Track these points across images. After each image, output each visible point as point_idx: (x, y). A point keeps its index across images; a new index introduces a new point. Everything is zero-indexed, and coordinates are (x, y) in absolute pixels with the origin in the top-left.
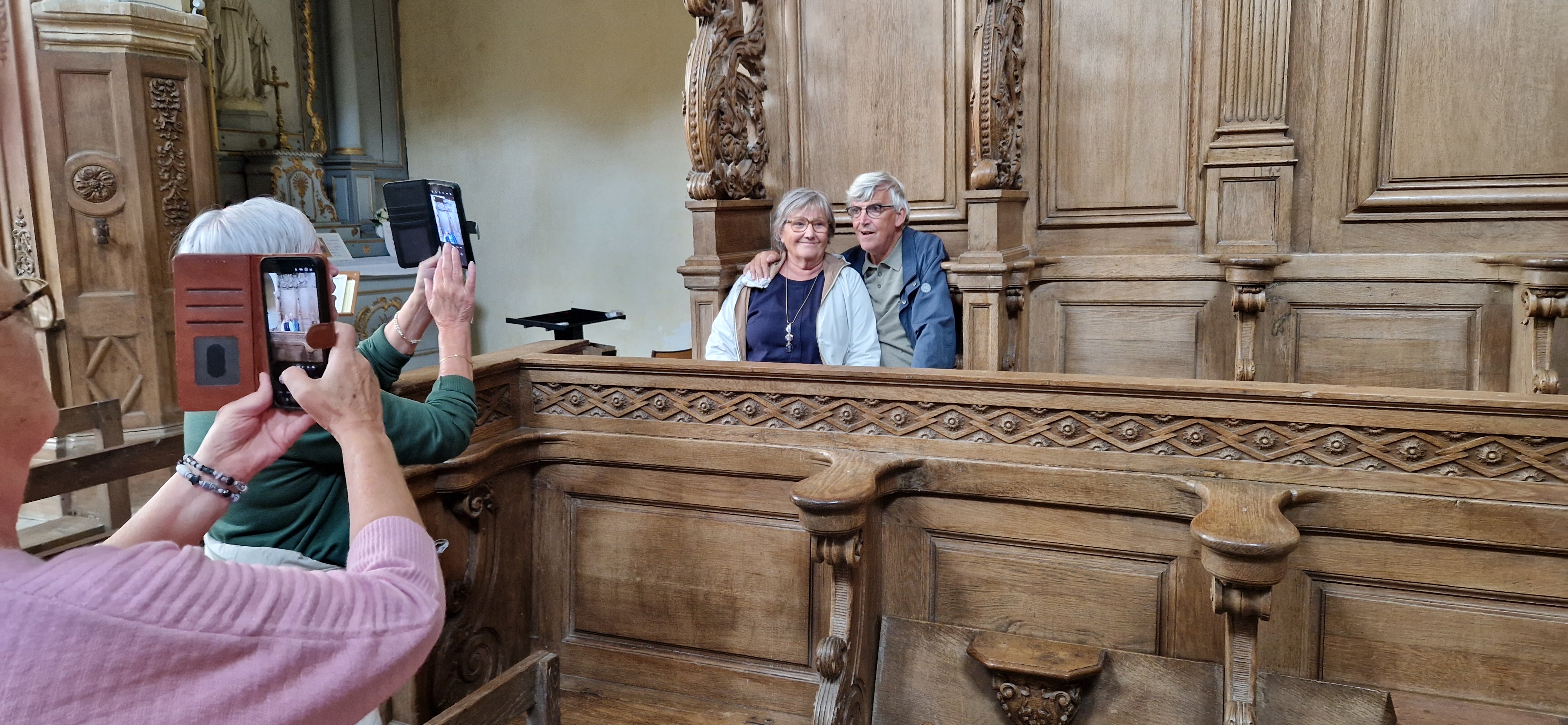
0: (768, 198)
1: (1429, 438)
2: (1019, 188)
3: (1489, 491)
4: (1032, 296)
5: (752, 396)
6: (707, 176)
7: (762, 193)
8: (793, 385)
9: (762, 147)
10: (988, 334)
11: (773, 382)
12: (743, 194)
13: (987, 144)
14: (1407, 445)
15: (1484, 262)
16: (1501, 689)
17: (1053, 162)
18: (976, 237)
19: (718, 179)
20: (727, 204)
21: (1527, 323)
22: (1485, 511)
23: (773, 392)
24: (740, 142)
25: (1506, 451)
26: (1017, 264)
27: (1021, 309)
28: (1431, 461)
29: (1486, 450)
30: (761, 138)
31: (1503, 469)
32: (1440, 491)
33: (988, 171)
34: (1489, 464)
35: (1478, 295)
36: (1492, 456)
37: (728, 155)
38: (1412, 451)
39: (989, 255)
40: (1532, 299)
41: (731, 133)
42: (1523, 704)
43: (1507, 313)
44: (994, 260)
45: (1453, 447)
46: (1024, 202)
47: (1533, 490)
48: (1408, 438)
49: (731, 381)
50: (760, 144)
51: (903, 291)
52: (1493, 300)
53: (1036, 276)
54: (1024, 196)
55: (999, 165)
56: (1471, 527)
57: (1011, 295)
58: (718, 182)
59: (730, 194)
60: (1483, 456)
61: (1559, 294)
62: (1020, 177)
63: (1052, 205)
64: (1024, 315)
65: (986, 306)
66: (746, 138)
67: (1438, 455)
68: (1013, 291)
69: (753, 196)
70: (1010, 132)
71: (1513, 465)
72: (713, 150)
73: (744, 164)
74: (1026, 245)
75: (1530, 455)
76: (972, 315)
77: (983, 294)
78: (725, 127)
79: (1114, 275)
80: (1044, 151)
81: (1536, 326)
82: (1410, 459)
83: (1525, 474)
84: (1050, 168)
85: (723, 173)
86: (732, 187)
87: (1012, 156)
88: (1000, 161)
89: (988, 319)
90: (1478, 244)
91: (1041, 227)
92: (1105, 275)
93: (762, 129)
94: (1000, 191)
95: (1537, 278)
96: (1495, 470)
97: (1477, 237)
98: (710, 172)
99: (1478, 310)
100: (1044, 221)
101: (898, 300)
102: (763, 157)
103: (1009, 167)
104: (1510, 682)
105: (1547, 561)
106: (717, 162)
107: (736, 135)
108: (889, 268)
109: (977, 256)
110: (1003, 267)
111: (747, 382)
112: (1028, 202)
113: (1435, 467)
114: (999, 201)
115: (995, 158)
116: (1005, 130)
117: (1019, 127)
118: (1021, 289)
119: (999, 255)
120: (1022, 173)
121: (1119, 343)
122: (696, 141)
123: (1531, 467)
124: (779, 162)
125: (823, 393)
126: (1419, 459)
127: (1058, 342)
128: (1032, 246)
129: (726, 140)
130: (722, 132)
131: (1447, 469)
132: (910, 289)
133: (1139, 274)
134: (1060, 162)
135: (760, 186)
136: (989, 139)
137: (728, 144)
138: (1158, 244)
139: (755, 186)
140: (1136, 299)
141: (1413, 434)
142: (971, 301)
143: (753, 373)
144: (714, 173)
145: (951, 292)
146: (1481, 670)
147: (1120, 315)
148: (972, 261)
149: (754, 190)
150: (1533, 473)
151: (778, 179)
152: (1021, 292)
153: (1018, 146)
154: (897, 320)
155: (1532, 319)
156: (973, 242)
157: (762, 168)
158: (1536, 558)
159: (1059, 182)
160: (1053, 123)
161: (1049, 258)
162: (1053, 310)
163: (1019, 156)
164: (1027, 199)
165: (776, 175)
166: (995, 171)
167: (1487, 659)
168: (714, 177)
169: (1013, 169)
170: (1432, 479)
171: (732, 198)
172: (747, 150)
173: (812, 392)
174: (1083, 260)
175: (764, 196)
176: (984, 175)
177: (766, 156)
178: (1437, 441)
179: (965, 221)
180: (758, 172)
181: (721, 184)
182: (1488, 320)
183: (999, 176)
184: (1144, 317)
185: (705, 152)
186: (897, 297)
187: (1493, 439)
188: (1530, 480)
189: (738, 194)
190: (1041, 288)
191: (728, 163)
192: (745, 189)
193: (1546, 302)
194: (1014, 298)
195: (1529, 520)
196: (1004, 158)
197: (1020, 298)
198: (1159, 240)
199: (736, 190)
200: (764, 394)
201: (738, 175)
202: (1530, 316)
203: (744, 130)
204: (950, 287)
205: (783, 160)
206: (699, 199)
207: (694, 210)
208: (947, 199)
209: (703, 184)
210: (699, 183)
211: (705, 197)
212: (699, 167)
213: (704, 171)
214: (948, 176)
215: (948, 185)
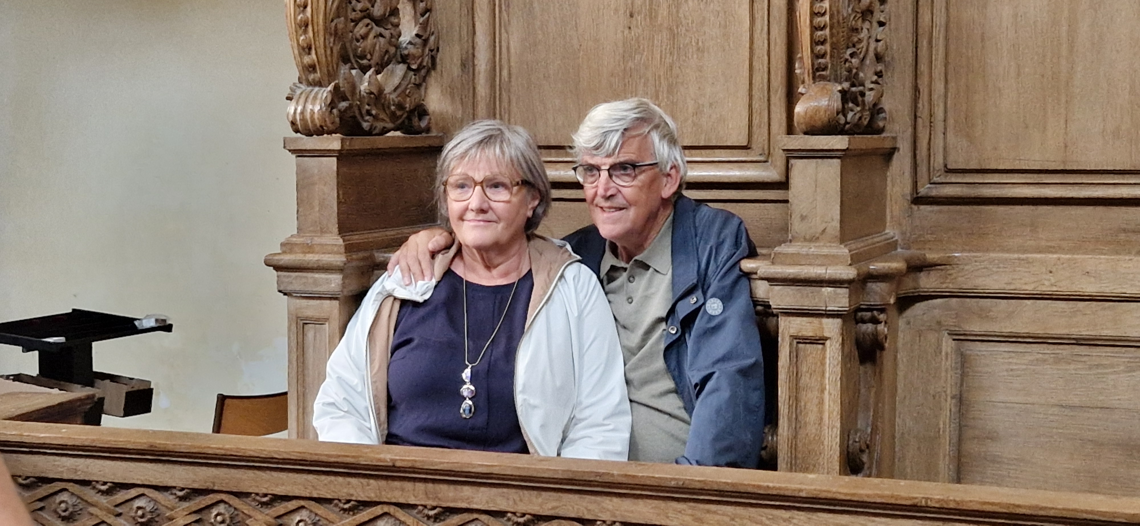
0: (433, 134)
2: (880, 131)
4: (901, 323)
5: (392, 509)
6: (325, 93)
7: (423, 124)
8: (467, 491)
9: (426, 42)
10: (822, 391)
11: (430, 485)
12: (390, 125)
13: (823, 56)
17: (939, 86)
18: (803, 218)
19: (344, 99)
20: (360, 143)
23: (431, 503)
24: (387, 33)
26: (877, 266)
27: (882, 348)
30: (424, 26)
33: (824, 102)
37: (363, 57)
39: (825, 251)
41: (370, 16)
44: (831, 260)
46: (889, 154)
49: (353, 481)
50: (422, 38)
51: (672, 311)
53: (908, 286)
54: (888, 145)
55: (843, 93)
57: (864, 322)
58: (343, 105)
59: (365, 125)
62: (881, 110)
63: (938, 161)
64: (887, 356)
65: (820, 341)
66: (397, 25)
68: (869, 314)
69: (407, 128)
70: (864, 34)
72: (336, 49)
73: (392, 72)
74: (891, 231)
76: (795, 356)
77: (815, 321)
78: (359, 6)
79: (1046, 288)
80: (923, 67)
84: (935, 97)
85: (354, 87)
86: (369, 113)
87: (867, 76)
88: (846, 85)
89: (823, 364)
91: (918, 200)
92: (1030, 289)
93: (428, 10)
94: (846, 138)
98: (330, 88)
100: (923, 191)
101: (663, 326)
102: (427, 60)
103: (863, 94)
106: (344, 69)
107: (379, 22)
108: (647, 267)
109: (804, 251)
110: (849, 273)
111: (383, 483)
112: (896, 155)
114: (844, 155)
115: (837, 80)
116: (856, 30)
117: (881, 24)
118: (882, 311)
119: (844, 251)
120: (886, 104)
121: (1056, 410)
122: (305, 32)
124: (456, 70)
125: (521, 508)
127: (949, 405)
128: (903, 233)
129: (361, 30)
130: (353, 15)
132: (684, 309)
133: (1090, 288)
134: (952, 85)
135: (421, 111)
136: (827, 47)
137: (364, 37)
138: (1122, 236)
139: (412, 112)
140: (1085, 332)
142: (793, 332)
143: (393, 468)
144: (336, 88)
145: (757, 313)
147: (1058, 360)
148: (795, 260)
149: (409, 118)
151: (453, 97)
152: (882, 317)
153: (879, 58)
154: (660, 363)
156: (797, 226)
157: (424, 79)
159: (951, 121)
160: (940, 19)
161: (932, 256)
162: (938, 350)
163: (879, 74)
164: (894, 150)
165: (451, 92)
166: (837, 103)
168: (338, 95)
169: (870, 97)
171: (369, 133)
172: (397, 47)
173: (501, 505)
174: (992, 261)
175: (428, 130)
176: (817, 110)
177: (433, 59)
179: (784, 185)
180: (418, 86)
181: (351, 106)
183: (844, 111)
184: (1098, 366)
185: (321, 51)
186: (660, 320)
189: (380, 125)
190: (919, 308)
191: (364, 70)
192: (393, 116)
194: (869, 327)
196: (854, 79)
197: (881, 327)
198: (1125, 231)
199: (376, 118)
200: (414, 506)
201: (381, 91)
203: (395, 12)
204: (755, 303)
205: (463, 65)
206: (309, 134)
207: (300, 153)
208: (754, 146)
209: (317, 108)
210: (309, 107)
211: (320, 131)
212: (311, 77)
213: (319, 84)
214: (756, 105)
215: (755, 122)
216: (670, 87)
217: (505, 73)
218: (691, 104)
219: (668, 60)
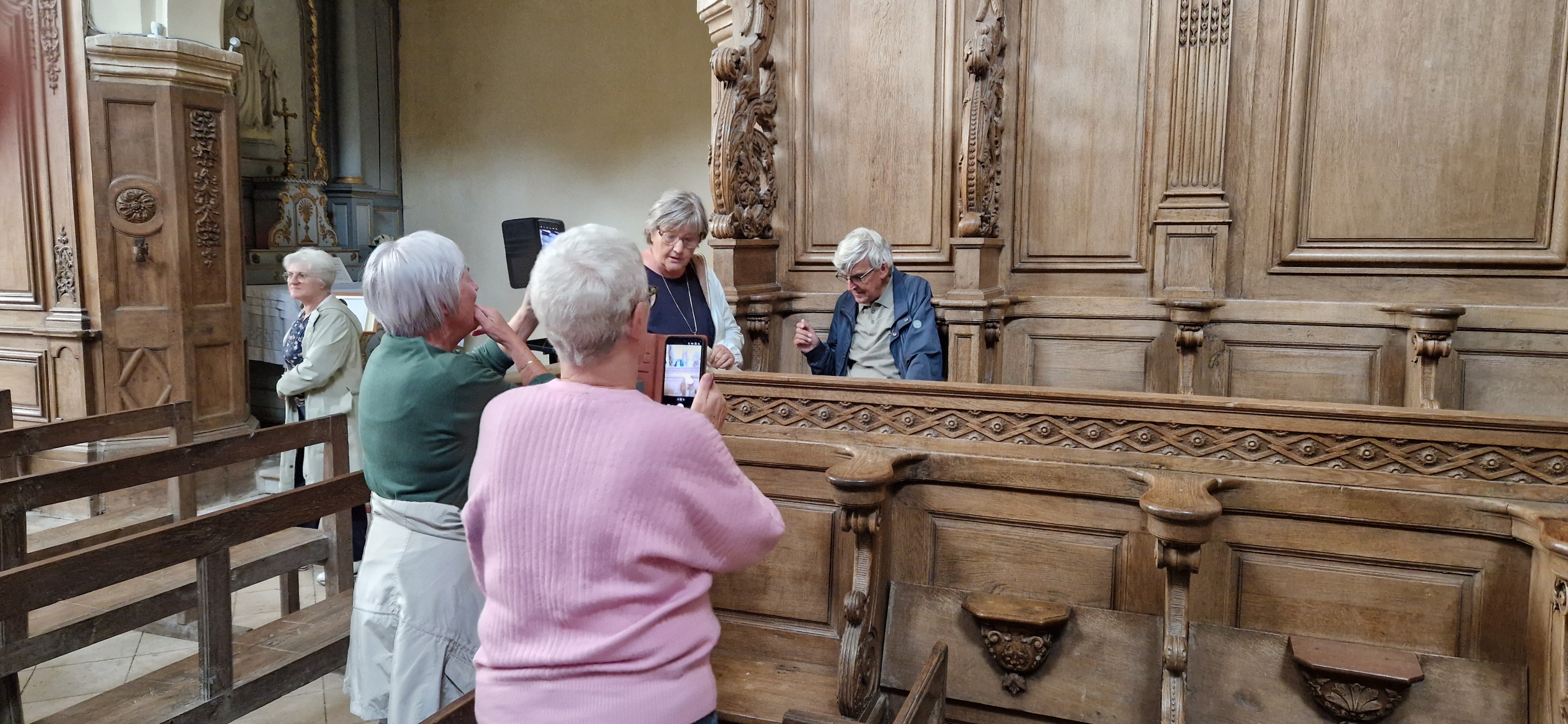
0: (775, 238)
1: (1321, 439)
2: (996, 237)
3: (1364, 480)
4: (1006, 329)
5: (787, 401)
6: (728, 217)
7: (770, 234)
8: (821, 392)
9: (772, 193)
10: (970, 360)
11: (804, 390)
12: (755, 234)
13: (973, 199)
14: (1304, 445)
15: (1383, 310)
16: (1374, 634)
17: (1025, 215)
18: (961, 277)
19: (737, 221)
20: (744, 242)
21: (1416, 362)
22: (1362, 496)
24: (754, 189)
25: (1378, 450)
26: (995, 301)
27: (997, 340)
28: (1322, 457)
29: (1363, 449)
30: (771, 185)
31: (1376, 463)
32: (1329, 480)
33: (973, 222)
34: (1365, 460)
35: (1377, 337)
36: (1367, 453)
37: (744, 200)
38: (1308, 449)
39: (972, 293)
40: (1420, 341)
41: (747, 181)
42: (1391, 645)
43: (1401, 353)
44: (976, 297)
45: (1338, 446)
46: (1000, 248)
47: (1398, 479)
48: (1306, 439)
50: (770, 192)
51: (894, 325)
52: (1390, 342)
53: (1010, 312)
54: (1001, 244)
55: (982, 217)
56: (1351, 508)
57: (989, 327)
58: (736, 224)
59: (745, 234)
60: (1361, 454)
61: (1441, 337)
63: (1024, 251)
64: (999, 344)
65: (970, 335)
66: (759, 185)
67: (1327, 452)
68: (991, 323)
69: (764, 236)
71: (1384, 461)
72: (733, 197)
73: (756, 208)
74: (1001, 286)
75: (1395, 453)
76: (957, 343)
77: (966, 326)
78: (743, 176)
79: (1076, 313)
80: (1018, 205)
81: (1423, 363)
82: (1307, 456)
83: (1392, 468)
84: (1023, 220)
85: (741, 215)
86: (747, 228)
88: (983, 213)
89: (970, 346)
90: (1380, 295)
91: (1014, 270)
92: (1068, 313)
93: (772, 178)
94: (982, 239)
95: (1423, 324)
96: (1369, 464)
97: (1378, 289)
98: (730, 215)
99: (1379, 351)
100: (1017, 266)
101: (890, 332)
102: (772, 202)
103: (990, 218)
104: (1381, 628)
105: (1407, 534)
106: (736, 207)
107: (751, 183)
109: (962, 293)
110: (984, 303)
112: (1004, 249)
113: (1325, 462)
114: (981, 247)
115: (979, 211)
116: (987, 187)
117: (998, 184)
118: (997, 322)
119: (981, 293)
122: (719, 188)
123: (1396, 462)
124: (786, 207)
126: (1313, 456)
128: (1007, 286)
129: (743, 187)
130: (740, 180)
131: (1333, 463)
132: (900, 324)
135: (769, 228)
136: (974, 195)
137: (745, 191)
138: (1114, 287)
139: (765, 228)
140: (1095, 334)
141: (1309, 436)
142: (956, 331)
143: (788, 382)
144: (733, 215)
146: (1359, 620)
148: (957, 297)
149: (764, 231)
150: (1397, 467)
151: (784, 221)
152: (998, 325)
153: (996, 201)
155: (1420, 358)
156: (959, 281)
157: (771, 212)
158: (1400, 532)
159: (1031, 232)
160: (1026, 182)
161: (1021, 298)
162: (1023, 342)
164: (1003, 246)
165: (783, 218)
166: (979, 222)
167: (1363, 610)
168: (734, 219)
170: (1321, 471)
171: (747, 238)
172: (759, 195)
173: (837, 398)
174: (1049, 300)
175: (772, 237)
176: (969, 225)
177: (775, 202)
178: (1327, 441)
179: (950, 262)
180: (768, 215)
181: (738, 226)
182: (1386, 358)
183: (982, 226)
184: (1101, 350)
185: (727, 197)
186: (888, 330)
187: (1366, 440)
188: (1395, 472)
189: (751, 234)
190: (1013, 323)
191: (744, 207)
192: (757, 230)
193: (1431, 344)
194: (991, 330)
195: (1394, 502)
196: (986, 211)
197: (996, 330)
198: (1115, 284)
199: (750, 230)
200: (797, 400)
201: (752, 217)
202: (1418, 355)
203: (758, 179)
205: (790, 205)
206: (720, 238)
207: (716, 247)
208: (934, 244)
209: (724, 225)
210: (721, 224)
211: (725, 236)
212: (721, 210)
213: (725, 213)
214: (935, 224)
215: (935, 233)
216: (893, 215)
217: (810, 209)
218: (902, 223)
219: (891, 203)
